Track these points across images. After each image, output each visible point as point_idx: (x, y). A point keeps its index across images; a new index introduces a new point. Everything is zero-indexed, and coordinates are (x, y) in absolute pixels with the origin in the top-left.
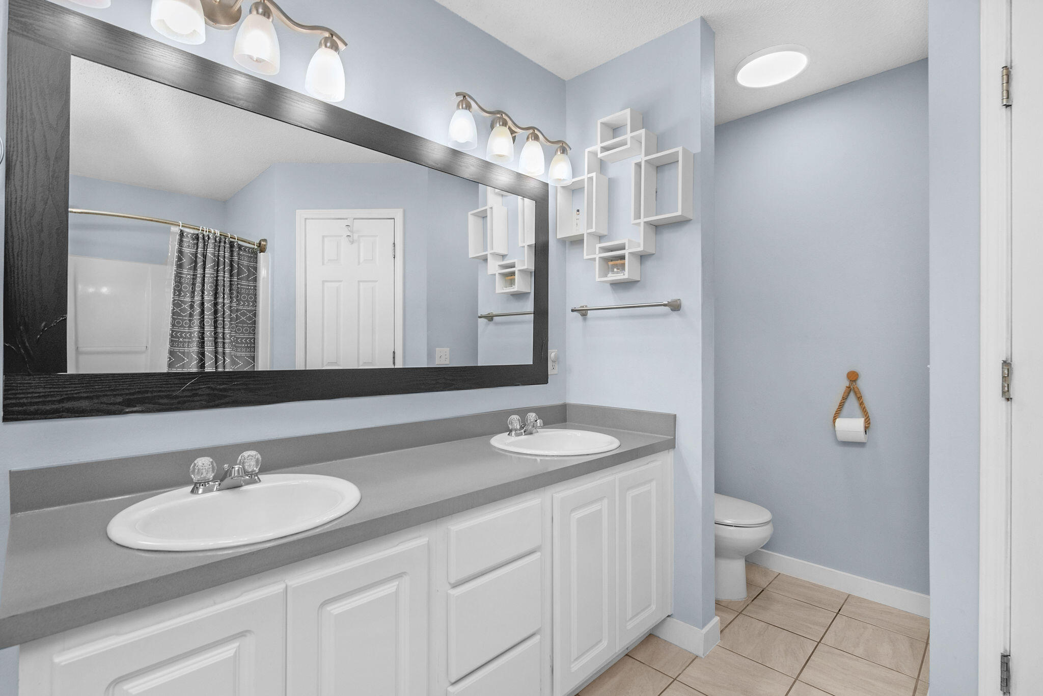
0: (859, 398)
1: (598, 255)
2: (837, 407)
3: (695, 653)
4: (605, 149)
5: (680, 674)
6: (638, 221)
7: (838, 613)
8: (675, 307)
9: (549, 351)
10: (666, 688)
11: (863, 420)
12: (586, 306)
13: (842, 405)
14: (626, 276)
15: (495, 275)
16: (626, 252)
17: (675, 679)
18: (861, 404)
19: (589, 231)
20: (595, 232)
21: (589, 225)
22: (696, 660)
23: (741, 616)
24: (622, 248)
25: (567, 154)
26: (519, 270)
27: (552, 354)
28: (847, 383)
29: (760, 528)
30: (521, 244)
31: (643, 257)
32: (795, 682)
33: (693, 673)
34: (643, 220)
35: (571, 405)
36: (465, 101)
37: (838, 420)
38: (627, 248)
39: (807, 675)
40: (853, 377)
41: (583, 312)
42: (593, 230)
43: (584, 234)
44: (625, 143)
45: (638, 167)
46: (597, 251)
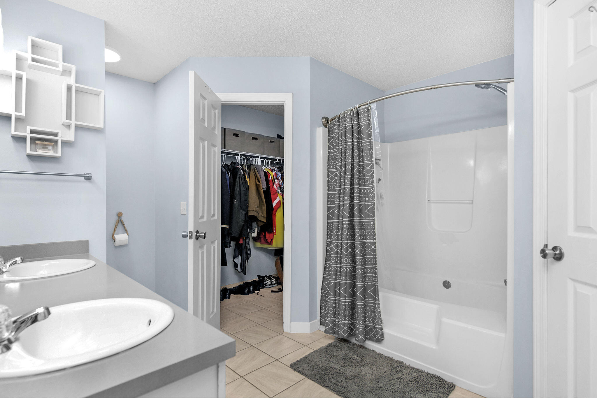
0: (123, 225)
1: (28, 135)
4: (34, 60)
6: (69, 121)
8: (88, 178)
11: (126, 234)
13: (115, 229)
14: (59, 155)
16: (59, 139)
18: (124, 227)
19: (17, 114)
20: (24, 116)
24: (55, 135)
28: (117, 218)
34: (73, 122)
37: (116, 236)
38: (59, 135)
40: (120, 215)
42: (22, 114)
43: (11, 114)
44: (56, 65)
45: (69, 89)
46: (29, 132)
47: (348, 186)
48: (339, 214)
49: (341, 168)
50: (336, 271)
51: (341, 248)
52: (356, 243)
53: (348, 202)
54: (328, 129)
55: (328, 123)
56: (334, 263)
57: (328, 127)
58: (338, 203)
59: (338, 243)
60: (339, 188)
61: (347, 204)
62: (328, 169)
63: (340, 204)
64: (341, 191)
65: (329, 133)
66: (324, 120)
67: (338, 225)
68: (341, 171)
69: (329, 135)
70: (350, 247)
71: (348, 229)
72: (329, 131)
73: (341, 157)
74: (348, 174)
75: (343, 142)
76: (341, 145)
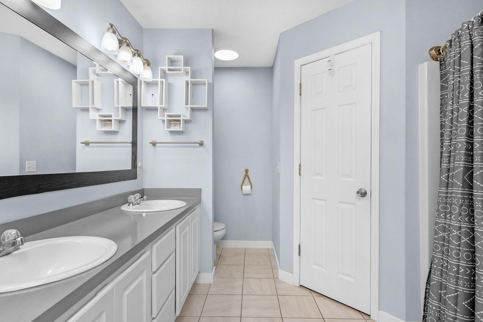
0: (249, 179)
1: (166, 118)
2: (242, 182)
3: (209, 283)
4: (169, 70)
5: (208, 292)
6: (187, 106)
7: (245, 255)
8: (201, 144)
9: (137, 162)
10: (206, 299)
11: (250, 186)
12: (156, 141)
13: (243, 181)
14: (181, 129)
15: (95, 120)
16: (181, 119)
17: (207, 294)
18: (249, 180)
19: (161, 106)
20: (164, 107)
21: (161, 103)
22: (211, 286)
23: (218, 265)
24: (179, 116)
25: (150, 67)
26: (114, 119)
27: (139, 164)
28: (245, 173)
29: (223, 230)
30: (116, 106)
31: (186, 122)
32: (243, 279)
33: (212, 290)
34: (189, 106)
35: (146, 189)
36: (113, 29)
37: (243, 187)
38: (181, 116)
39: (246, 275)
40: (247, 171)
41: (154, 144)
42: (163, 106)
43: (158, 107)
44: (180, 70)
45: (187, 83)
46: (166, 116)
47: (462, 139)
48: (448, 181)
49: (452, 113)
50: (442, 266)
51: (449, 234)
52: (477, 231)
53: (461, 164)
54: (439, 62)
55: (440, 53)
56: (439, 252)
57: (439, 59)
58: (447, 166)
59: (445, 224)
60: (449, 143)
61: (459, 167)
62: (441, 117)
63: (449, 166)
64: (451, 147)
65: (441, 68)
66: (433, 52)
67: (447, 197)
68: (452, 117)
69: (441, 70)
70: (467, 234)
71: (462, 205)
72: (441, 65)
73: (453, 96)
74: (462, 121)
75: (456, 75)
76: (454, 79)
